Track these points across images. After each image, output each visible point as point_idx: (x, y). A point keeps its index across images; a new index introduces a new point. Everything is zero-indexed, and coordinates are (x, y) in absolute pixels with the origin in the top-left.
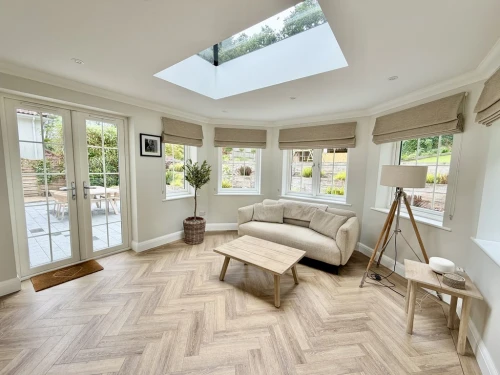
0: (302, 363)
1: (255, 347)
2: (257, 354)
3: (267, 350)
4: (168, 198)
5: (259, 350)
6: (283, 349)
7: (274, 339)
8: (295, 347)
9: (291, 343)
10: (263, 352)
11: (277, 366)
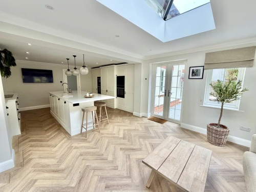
0: (106, 187)
1: (120, 168)
2: (116, 168)
3: (117, 173)
4: (204, 105)
5: (117, 169)
6: (115, 180)
7: (122, 177)
8: (115, 187)
9: (118, 186)
10: (116, 171)
11: (108, 175)
